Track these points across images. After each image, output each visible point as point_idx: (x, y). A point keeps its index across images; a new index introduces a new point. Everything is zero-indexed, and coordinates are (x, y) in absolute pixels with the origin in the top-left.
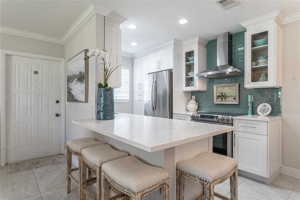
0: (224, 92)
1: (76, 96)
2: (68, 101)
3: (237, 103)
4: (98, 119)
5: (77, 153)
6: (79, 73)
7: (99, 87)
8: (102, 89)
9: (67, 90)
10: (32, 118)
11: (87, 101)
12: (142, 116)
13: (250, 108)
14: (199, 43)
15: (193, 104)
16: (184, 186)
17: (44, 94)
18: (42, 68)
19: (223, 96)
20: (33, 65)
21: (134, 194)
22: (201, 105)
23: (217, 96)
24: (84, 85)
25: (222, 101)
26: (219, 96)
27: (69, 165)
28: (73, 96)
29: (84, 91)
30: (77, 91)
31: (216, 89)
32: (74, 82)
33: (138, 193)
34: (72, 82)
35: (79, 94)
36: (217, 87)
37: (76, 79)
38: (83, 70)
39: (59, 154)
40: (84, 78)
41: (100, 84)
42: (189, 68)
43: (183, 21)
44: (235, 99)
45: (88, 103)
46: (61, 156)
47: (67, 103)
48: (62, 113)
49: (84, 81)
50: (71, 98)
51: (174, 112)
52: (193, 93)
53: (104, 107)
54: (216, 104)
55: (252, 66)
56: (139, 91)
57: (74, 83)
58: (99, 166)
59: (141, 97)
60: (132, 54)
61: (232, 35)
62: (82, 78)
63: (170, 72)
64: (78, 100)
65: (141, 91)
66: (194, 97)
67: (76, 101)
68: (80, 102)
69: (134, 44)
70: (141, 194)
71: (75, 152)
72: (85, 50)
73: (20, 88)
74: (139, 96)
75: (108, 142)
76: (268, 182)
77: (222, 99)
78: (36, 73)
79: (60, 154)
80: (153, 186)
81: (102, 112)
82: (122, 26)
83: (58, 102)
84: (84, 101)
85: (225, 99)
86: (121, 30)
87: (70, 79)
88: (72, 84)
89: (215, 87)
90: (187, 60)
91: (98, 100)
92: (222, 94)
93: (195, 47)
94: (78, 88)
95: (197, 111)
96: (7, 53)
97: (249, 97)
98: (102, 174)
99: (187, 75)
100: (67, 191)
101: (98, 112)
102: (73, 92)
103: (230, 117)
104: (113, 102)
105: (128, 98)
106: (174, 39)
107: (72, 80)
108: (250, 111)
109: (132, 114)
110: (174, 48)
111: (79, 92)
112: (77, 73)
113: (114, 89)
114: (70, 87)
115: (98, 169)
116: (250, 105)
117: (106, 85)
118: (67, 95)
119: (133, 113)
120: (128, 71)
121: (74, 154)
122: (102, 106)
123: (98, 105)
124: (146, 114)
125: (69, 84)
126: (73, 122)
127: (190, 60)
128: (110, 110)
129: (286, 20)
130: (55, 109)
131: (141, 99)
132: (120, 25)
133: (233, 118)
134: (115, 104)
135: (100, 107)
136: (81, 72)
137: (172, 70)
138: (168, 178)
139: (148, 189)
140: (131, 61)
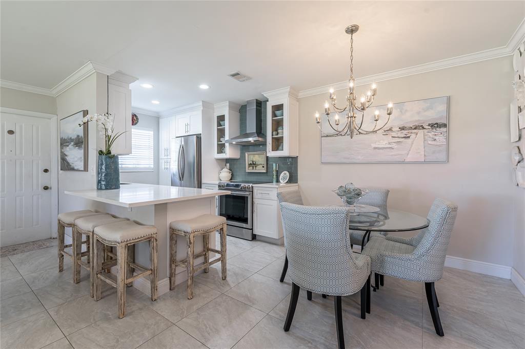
0: (254, 160)
1: (73, 164)
2: (61, 170)
3: (265, 171)
4: (99, 188)
5: (70, 225)
6: (76, 136)
7: (100, 154)
8: (104, 157)
9: (61, 155)
10: (6, 192)
11: (86, 169)
12: (168, 186)
13: (275, 177)
14: (230, 107)
15: (226, 173)
16: (176, 241)
17: (23, 161)
18: (21, 127)
19: (254, 164)
21: (119, 243)
22: (235, 174)
23: (249, 165)
24: (83, 151)
25: (253, 169)
26: (251, 164)
27: (62, 241)
28: (68, 163)
29: (83, 158)
30: (74, 158)
31: (248, 157)
32: (70, 146)
33: (122, 242)
34: (68, 146)
35: (76, 161)
36: (248, 155)
37: (72, 143)
38: (81, 134)
39: (49, 239)
40: (82, 143)
41: (101, 151)
42: (221, 133)
43: (204, 87)
44: (263, 167)
45: (88, 171)
46: (52, 240)
47: (61, 172)
48: (54, 185)
49: (83, 146)
50: (66, 166)
51: (203, 181)
52: (227, 160)
53: (105, 176)
54: (248, 173)
55: (272, 135)
56: (166, 157)
57: (70, 148)
58: (92, 231)
59: (168, 164)
60: (158, 113)
61: (261, 102)
62: (81, 142)
63: (199, 138)
64: (76, 168)
65: (168, 157)
66: (228, 165)
67: (73, 169)
68: (78, 170)
69: (156, 102)
70: (125, 243)
71: (68, 224)
72: (84, 111)
74: (166, 164)
75: (110, 213)
76: (280, 243)
77: (253, 167)
78: (11, 132)
79: (51, 238)
80: (138, 238)
81: (103, 181)
82: (132, 86)
83: (46, 171)
84: (83, 169)
85: (256, 167)
86: (131, 90)
87: (64, 143)
88: (68, 148)
89: (246, 155)
90: (219, 125)
91: (98, 169)
92: (253, 162)
93: (226, 112)
94: (74, 155)
95: (230, 180)
97: (274, 165)
98: (95, 236)
99: (219, 140)
100: (58, 270)
101: (99, 182)
102: (68, 158)
103: (251, 185)
104: (118, 170)
105: (152, 166)
106: (203, 101)
107: (68, 144)
108: (275, 180)
109: (158, 186)
110: (202, 110)
111: (76, 159)
112: (74, 137)
113: (119, 156)
114: (65, 153)
115: (91, 234)
116: (275, 173)
117: (109, 152)
118: (61, 162)
119: (158, 184)
120: (152, 133)
121: (67, 227)
122: (103, 175)
123: (99, 174)
124: (173, 184)
125: (63, 149)
126: (66, 192)
127: (222, 124)
128: (113, 179)
129: (301, 95)
130: (43, 179)
131: (168, 167)
132: (130, 85)
133: (253, 185)
134: (120, 173)
135: (102, 175)
136: (79, 136)
137: (200, 134)
138: (156, 233)
139: (133, 239)
140: (156, 120)
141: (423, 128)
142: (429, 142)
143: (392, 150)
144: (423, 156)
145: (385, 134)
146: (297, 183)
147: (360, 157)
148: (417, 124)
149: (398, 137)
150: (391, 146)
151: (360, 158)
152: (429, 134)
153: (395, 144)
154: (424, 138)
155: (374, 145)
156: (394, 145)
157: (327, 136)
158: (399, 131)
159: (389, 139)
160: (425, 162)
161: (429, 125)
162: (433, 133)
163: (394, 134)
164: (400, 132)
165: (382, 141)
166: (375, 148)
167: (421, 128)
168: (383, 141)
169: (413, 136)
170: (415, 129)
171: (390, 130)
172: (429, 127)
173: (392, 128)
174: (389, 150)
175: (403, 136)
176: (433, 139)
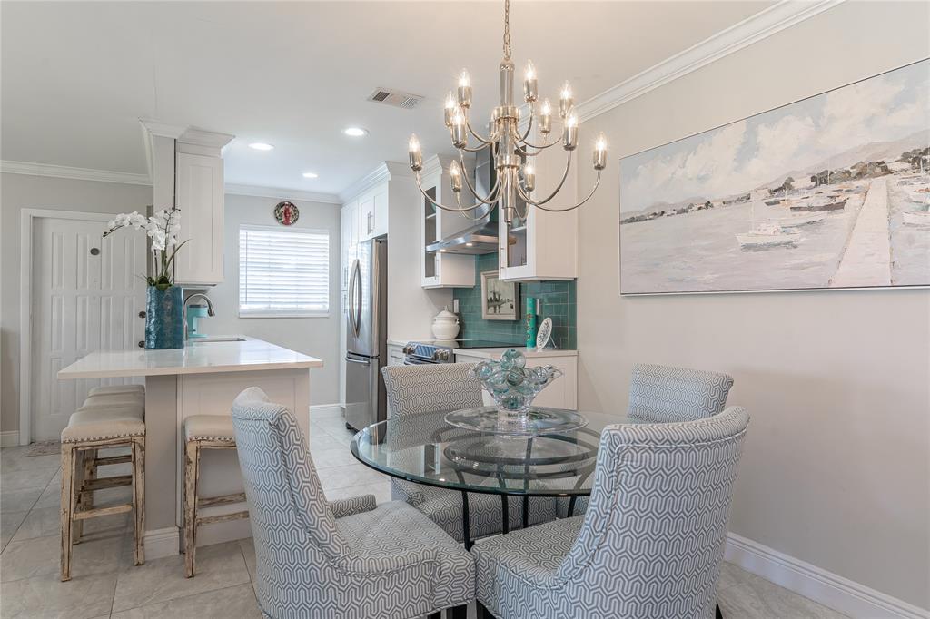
0: (497, 290)
3: (514, 318)
7: (149, 285)
13: (530, 332)
15: (444, 322)
18: (109, 242)
19: (496, 300)
20: (88, 237)
22: (467, 323)
23: (487, 301)
25: (495, 312)
26: (491, 300)
31: (486, 283)
36: (487, 278)
43: (355, 132)
44: (512, 308)
51: (390, 340)
52: (456, 293)
54: (486, 321)
60: (336, 196)
63: (384, 242)
66: (457, 302)
69: (311, 175)
70: (73, 445)
73: (61, 285)
74: (346, 302)
77: (495, 308)
78: (95, 252)
85: (499, 307)
89: (483, 278)
92: (494, 294)
95: (456, 338)
96: (34, 215)
105: (327, 307)
106: (387, 162)
108: (530, 341)
110: (390, 183)
116: (529, 322)
120: (327, 237)
132: (222, 150)
133: (455, 351)
137: (386, 236)
138: (141, 435)
140: (334, 211)
141: (886, 171)
142: (908, 218)
143: (793, 251)
144: (888, 266)
145: (772, 200)
146: (575, 349)
147: (710, 276)
148: (865, 158)
149: (810, 208)
150: (786, 238)
151: (707, 279)
152: (906, 188)
153: (800, 231)
154: (890, 205)
155: (743, 239)
156: (799, 236)
157: (632, 220)
158: (810, 188)
159: (783, 215)
160: (894, 288)
161: (905, 157)
162: (918, 186)
163: (796, 200)
164: (815, 190)
165: (763, 226)
166: (747, 247)
167: (878, 170)
168: (768, 225)
169: (854, 200)
170: (860, 175)
171: (787, 186)
172: (907, 166)
173: (791, 180)
174: (784, 251)
175: (823, 202)
176: (917, 206)
